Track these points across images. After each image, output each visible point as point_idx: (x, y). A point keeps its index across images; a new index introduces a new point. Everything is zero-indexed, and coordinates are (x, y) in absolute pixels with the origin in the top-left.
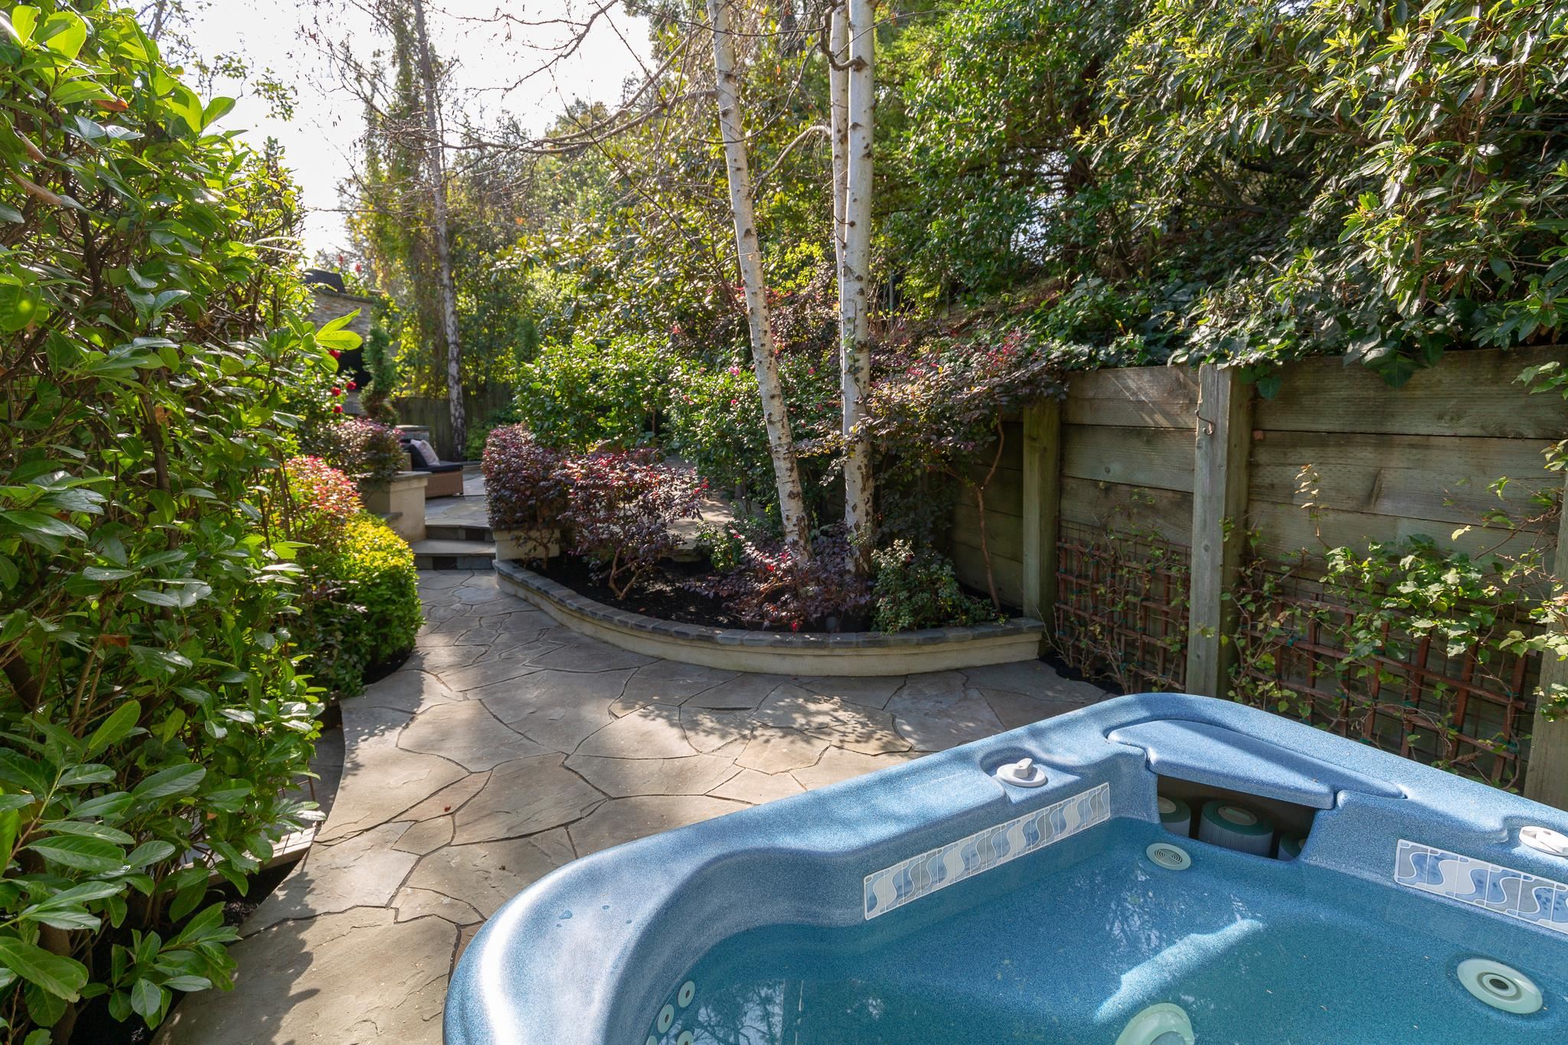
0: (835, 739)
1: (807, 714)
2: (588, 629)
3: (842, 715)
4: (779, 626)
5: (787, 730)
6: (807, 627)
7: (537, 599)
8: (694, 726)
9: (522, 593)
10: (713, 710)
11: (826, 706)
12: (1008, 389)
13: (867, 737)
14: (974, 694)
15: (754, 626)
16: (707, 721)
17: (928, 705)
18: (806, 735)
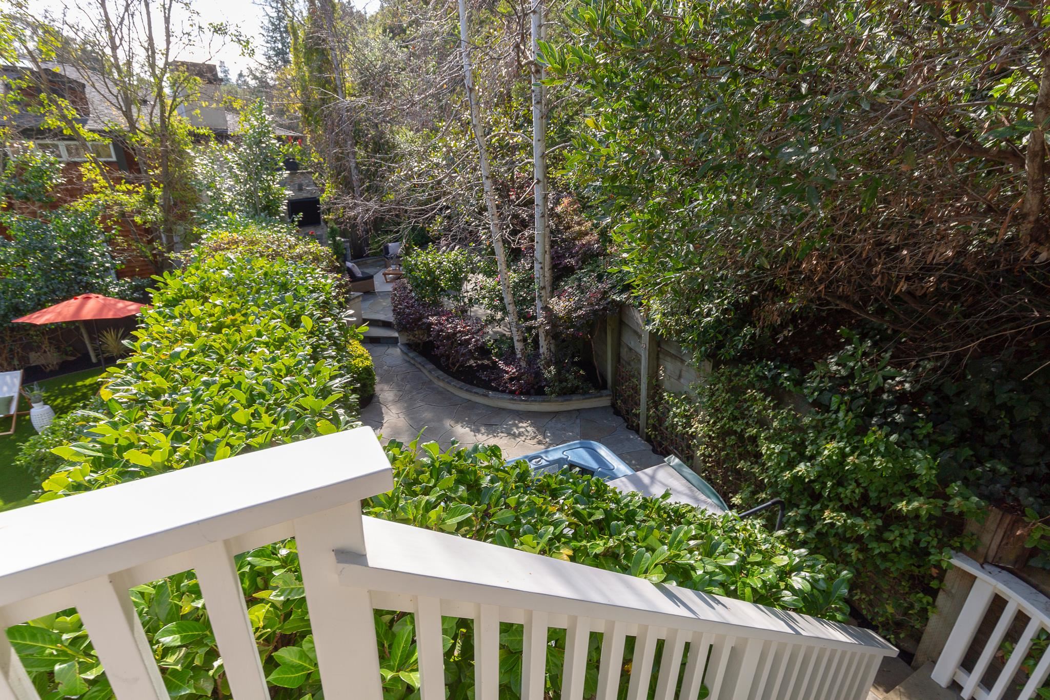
0: (523, 438)
1: (518, 428)
2: (441, 384)
3: (529, 429)
4: (512, 392)
5: (509, 434)
6: (521, 393)
7: (419, 366)
8: (479, 431)
9: (412, 362)
10: (485, 425)
11: (525, 425)
12: (595, 312)
13: (534, 438)
14: (578, 421)
15: (503, 392)
16: (483, 430)
17: (559, 425)
18: (515, 436)
